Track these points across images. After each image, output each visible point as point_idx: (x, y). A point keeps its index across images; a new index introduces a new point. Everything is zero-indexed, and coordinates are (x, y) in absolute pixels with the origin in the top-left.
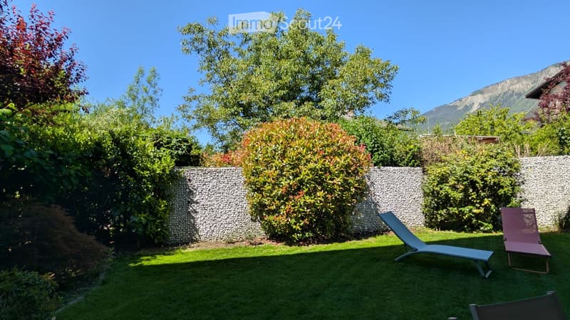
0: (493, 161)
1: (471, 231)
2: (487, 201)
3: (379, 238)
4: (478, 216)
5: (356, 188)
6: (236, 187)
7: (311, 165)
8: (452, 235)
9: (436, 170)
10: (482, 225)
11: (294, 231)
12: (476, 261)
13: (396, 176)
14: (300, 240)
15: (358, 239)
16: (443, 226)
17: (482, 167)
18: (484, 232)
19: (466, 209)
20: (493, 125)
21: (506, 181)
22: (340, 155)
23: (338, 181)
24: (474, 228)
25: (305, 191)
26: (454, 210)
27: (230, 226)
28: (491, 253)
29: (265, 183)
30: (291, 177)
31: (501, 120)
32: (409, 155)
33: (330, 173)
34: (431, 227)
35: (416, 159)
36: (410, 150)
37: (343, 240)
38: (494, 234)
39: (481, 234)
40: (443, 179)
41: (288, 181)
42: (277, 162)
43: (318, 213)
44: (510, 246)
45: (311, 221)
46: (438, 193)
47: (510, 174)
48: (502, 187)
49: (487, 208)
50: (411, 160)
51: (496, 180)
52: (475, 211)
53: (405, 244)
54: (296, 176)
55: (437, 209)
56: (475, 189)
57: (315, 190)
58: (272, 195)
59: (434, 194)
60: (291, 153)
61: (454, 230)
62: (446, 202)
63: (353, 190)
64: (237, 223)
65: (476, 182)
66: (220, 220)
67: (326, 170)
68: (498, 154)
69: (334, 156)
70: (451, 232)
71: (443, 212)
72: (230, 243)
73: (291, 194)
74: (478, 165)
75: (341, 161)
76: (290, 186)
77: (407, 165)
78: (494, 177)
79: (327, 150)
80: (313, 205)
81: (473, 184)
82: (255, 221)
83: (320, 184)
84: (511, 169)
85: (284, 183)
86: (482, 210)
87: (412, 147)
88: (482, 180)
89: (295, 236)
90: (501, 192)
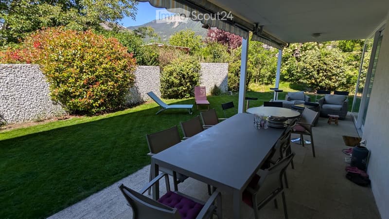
0: (192, 65)
1: (181, 98)
2: (188, 84)
3: (142, 106)
4: (185, 91)
5: (130, 79)
6: (35, 80)
7: (104, 66)
8: (174, 101)
9: (168, 69)
10: (186, 95)
11: (93, 107)
12: (188, 109)
13: (147, 71)
14: (97, 113)
15: (131, 108)
16: (170, 97)
17: (187, 68)
18: (187, 98)
19: (181, 88)
20: (187, 41)
21: (196, 74)
22: (120, 59)
23: (121, 75)
24: (182, 97)
25: (100, 82)
26: (176, 89)
27: (34, 109)
28: (192, 105)
29: (68, 77)
30: (90, 73)
31: (191, 39)
32: (152, 59)
33: (116, 71)
34: (164, 98)
35: (156, 61)
36: (153, 56)
37: (123, 109)
38: (190, 98)
39: (185, 99)
40: (171, 74)
41: (88, 76)
42: (78, 63)
43: (109, 95)
44: (198, 102)
45: (104, 100)
46: (168, 81)
47: (197, 72)
48: (194, 77)
49: (188, 87)
50: (153, 62)
51: (192, 74)
52: (184, 89)
53: (160, 106)
54: (93, 72)
55: (168, 88)
56: (184, 78)
57: (107, 81)
58: (76, 85)
59: (167, 81)
60: (88, 57)
61: (174, 98)
62: (172, 85)
63: (129, 80)
64: (40, 107)
65: (185, 75)
66: (23, 106)
67: (113, 69)
68: (193, 61)
69: (117, 60)
70: (173, 99)
71: (170, 90)
72: (39, 121)
73: (90, 84)
74: (186, 66)
75: (122, 63)
76: (89, 79)
77: (151, 64)
78: (192, 73)
79: (112, 56)
80: (106, 90)
81: (184, 75)
82: (56, 104)
83: (110, 77)
84: (197, 69)
85: (84, 77)
86: (186, 88)
87: (154, 54)
88: (187, 74)
89: (93, 110)
90: (194, 79)
